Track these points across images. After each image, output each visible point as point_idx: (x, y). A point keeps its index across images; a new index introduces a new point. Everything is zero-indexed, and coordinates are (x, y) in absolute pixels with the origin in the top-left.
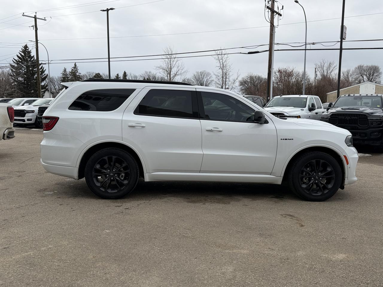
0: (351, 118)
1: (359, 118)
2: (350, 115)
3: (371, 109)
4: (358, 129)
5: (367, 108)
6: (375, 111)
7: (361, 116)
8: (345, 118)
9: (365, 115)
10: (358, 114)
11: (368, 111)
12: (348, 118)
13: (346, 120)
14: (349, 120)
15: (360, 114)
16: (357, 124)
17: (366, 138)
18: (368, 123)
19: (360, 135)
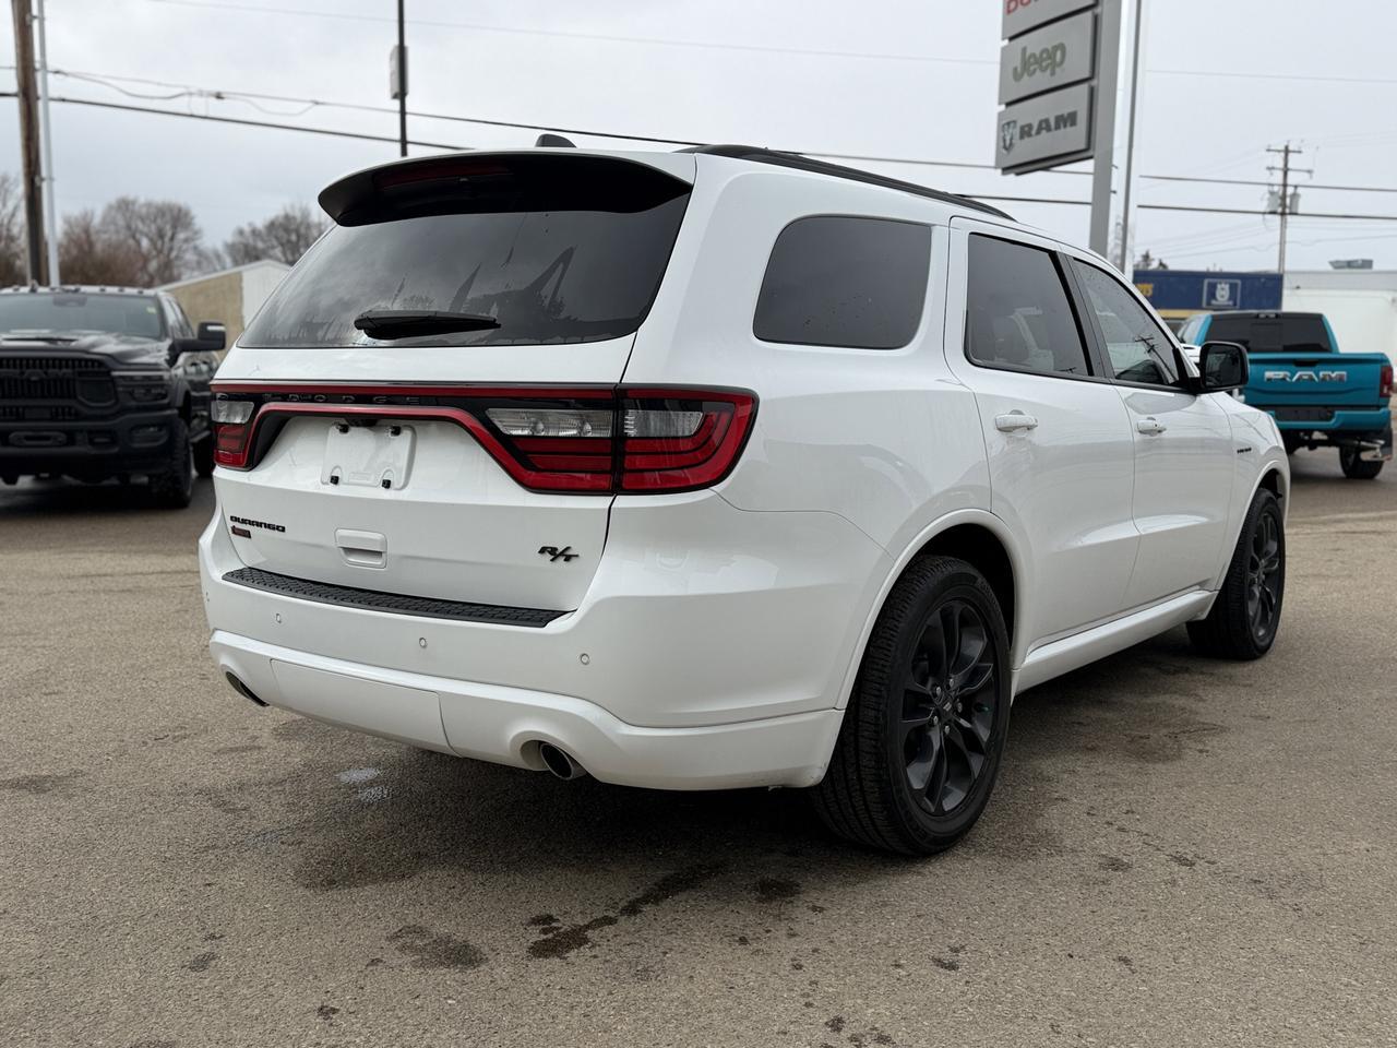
0: (46, 373)
1: (80, 374)
2: (41, 363)
3: (123, 342)
4: (78, 416)
5: (104, 337)
6: (138, 347)
7: (86, 366)
8: (22, 373)
9: (101, 363)
10: (73, 360)
11: (110, 345)
12: (35, 375)
13: (29, 380)
14: (41, 381)
15: (80, 360)
16: (75, 397)
17: (115, 450)
18: (116, 392)
19: (91, 442)
